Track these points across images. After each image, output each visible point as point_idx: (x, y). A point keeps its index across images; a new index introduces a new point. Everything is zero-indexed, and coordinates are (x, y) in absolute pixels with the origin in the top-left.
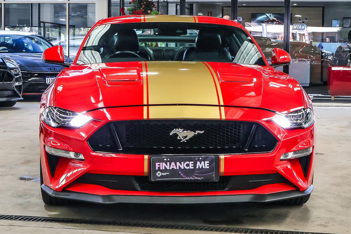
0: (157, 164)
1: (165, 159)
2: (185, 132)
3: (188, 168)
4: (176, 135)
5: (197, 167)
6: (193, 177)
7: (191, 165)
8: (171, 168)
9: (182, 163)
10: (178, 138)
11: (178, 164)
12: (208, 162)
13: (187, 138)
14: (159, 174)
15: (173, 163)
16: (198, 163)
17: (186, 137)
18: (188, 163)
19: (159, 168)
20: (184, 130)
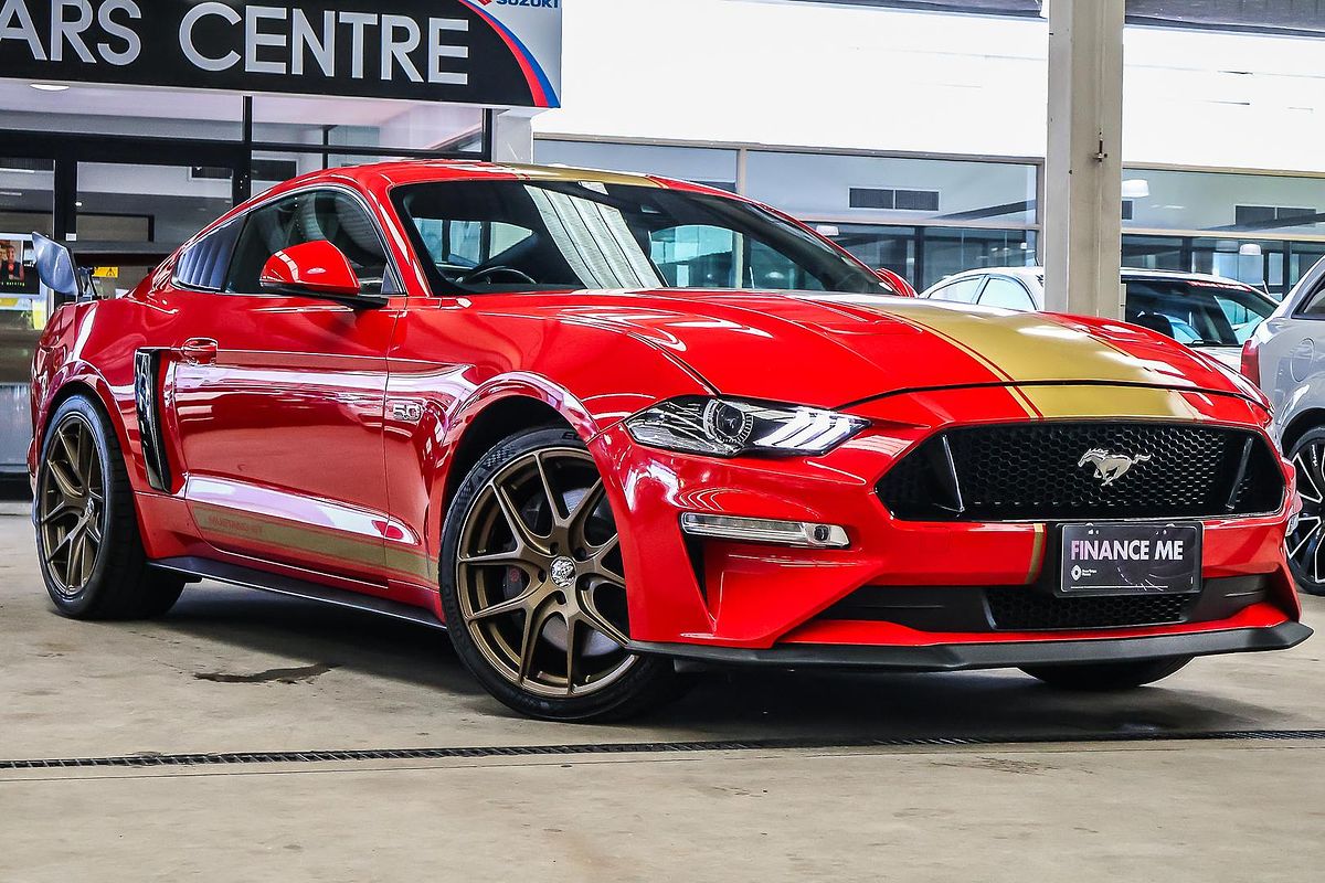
0: (1074, 543)
1: (1091, 532)
2: (1114, 456)
3: (1136, 557)
4: (1091, 467)
5: (1157, 557)
6: (1146, 584)
7: (1144, 550)
8: (1101, 558)
9: (1126, 543)
10: (1096, 475)
11: (1116, 544)
12: (1181, 543)
13: (1117, 476)
14: (1077, 573)
15: (1106, 544)
16: (1160, 543)
17: (1111, 473)
18: (1136, 543)
19: (1078, 554)
20: (1110, 454)
